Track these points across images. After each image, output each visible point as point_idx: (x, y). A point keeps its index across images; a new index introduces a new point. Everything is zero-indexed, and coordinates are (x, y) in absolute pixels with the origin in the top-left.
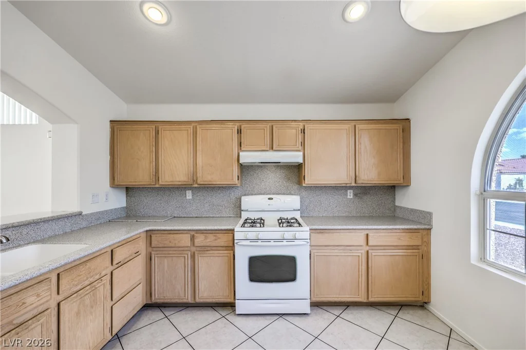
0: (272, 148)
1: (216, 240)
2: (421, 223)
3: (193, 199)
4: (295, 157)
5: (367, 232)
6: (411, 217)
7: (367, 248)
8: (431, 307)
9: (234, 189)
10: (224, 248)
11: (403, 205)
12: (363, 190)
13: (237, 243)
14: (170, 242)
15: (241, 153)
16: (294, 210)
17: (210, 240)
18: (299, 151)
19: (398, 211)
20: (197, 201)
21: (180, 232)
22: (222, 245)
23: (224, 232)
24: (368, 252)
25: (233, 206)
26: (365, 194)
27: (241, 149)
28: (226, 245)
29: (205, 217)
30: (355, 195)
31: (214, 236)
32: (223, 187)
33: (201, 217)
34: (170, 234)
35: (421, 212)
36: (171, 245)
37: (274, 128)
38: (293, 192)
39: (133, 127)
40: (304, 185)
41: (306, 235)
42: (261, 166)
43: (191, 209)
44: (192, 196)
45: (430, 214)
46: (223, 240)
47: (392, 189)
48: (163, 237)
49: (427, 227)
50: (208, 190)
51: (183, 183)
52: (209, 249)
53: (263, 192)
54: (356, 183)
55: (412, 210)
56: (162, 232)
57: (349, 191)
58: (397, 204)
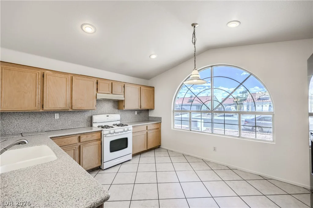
0: (112, 93)
1: (92, 137)
2: (158, 121)
3: (60, 118)
4: (121, 97)
5: (147, 125)
6: (155, 120)
7: (147, 131)
8: (162, 147)
9: (87, 112)
10: (96, 141)
11: (151, 116)
12: (140, 111)
13: (105, 136)
14: (65, 143)
15: (97, 94)
16: (118, 121)
17: (90, 137)
18: (122, 95)
19: (150, 118)
20: (63, 120)
21: (71, 136)
22: (95, 139)
23: (96, 132)
24: (147, 132)
25: (86, 121)
26: (140, 112)
27: (97, 92)
28: (97, 139)
29: (68, 129)
30: (138, 113)
31: (92, 135)
32: (80, 111)
33: (66, 129)
34: (64, 138)
35: (158, 117)
36: (65, 144)
37: (113, 84)
38: (115, 113)
39: (21, 69)
40: (124, 109)
41: (131, 128)
42: (102, 100)
43: (58, 125)
44: (59, 117)
45: (161, 118)
46: (96, 136)
47: (148, 111)
48: (60, 141)
49: (160, 122)
50: (71, 113)
51: (62, 109)
52: (88, 142)
53: (102, 113)
54: (141, 108)
55: (155, 117)
56: (58, 138)
57: (136, 112)
58: (149, 116)
